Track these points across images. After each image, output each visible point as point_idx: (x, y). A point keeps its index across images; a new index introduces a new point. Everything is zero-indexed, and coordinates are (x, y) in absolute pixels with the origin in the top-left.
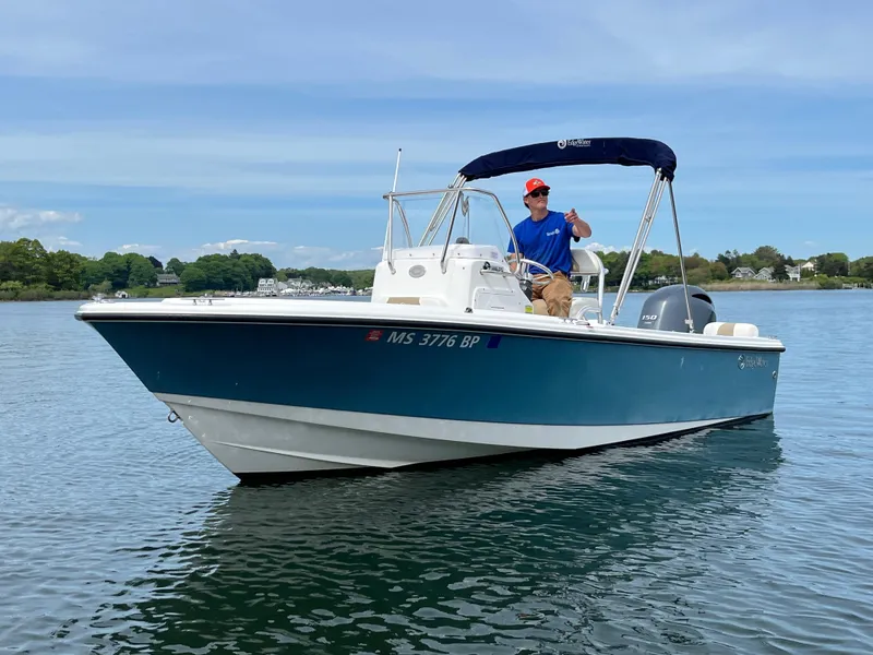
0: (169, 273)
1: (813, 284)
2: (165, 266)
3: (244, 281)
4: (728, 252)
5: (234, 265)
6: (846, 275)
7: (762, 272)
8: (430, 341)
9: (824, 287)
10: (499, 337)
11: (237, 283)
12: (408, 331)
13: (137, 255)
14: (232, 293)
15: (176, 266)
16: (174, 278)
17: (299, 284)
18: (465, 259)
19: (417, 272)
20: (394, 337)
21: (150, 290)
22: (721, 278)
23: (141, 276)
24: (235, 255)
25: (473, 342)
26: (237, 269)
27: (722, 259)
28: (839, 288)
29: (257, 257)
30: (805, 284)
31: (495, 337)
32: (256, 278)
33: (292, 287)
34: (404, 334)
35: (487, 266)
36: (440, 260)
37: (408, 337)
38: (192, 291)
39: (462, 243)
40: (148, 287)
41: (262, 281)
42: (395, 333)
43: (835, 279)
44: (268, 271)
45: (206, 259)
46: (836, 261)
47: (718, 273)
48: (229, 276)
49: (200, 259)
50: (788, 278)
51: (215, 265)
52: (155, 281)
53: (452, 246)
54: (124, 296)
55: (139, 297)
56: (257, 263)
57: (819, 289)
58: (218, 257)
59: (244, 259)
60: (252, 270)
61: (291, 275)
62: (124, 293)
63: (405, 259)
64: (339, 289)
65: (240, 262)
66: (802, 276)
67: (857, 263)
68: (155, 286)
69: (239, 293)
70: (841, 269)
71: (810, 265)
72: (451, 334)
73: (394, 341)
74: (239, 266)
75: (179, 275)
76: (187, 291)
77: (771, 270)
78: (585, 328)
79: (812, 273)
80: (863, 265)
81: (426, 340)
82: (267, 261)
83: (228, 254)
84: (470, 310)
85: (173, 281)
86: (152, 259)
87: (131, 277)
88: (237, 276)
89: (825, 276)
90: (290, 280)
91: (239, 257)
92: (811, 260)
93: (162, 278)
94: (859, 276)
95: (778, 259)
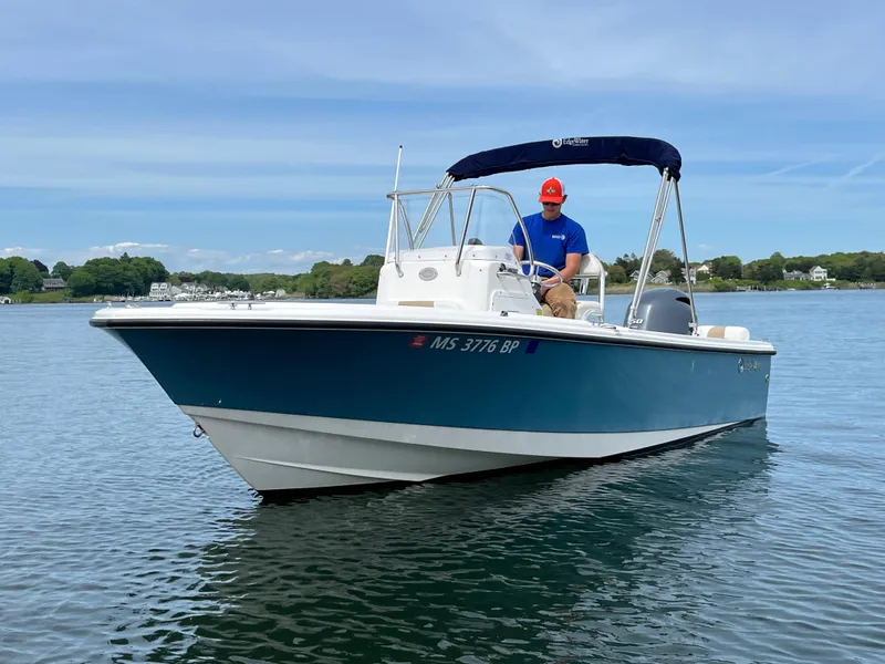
0: (55, 277)
1: (709, 286)
2: (51, 270)
3: (135, 285)
4: (626, 256)
5: (125, 269)
6: (739, 277)
7: (659, 275)
8: (472, 346)
9: (719, 289)
10: (537, 342)
11: (127, 287)
12: (452, 336)
13: (21, 258)
14: (123, 298)
15: (63, 271)
16: (60, 282)
17: (193, 288)
18: (481, 261)
19: (428, 274)
20: (438, 343)
21: (34, 295)
22: (619, 281)
23: (26, 280)
24: (125, 257)
25: (513, 347)
26: (129, 274)
27: (621, 262)
28: (734, 291)
29: (149, 261)
30: (701, 287)
31: (533, 341)
32: (148, 282)
33: (187, 292)
34: (448, 339)
35: (503, 268)
36: (455, 262)
37: (452, 342)
38: (80, 296)
39: (475, 244)
40: (33, 292)
41: (154, 286)
42: (439, 338)
43: (730, 282)
44: (161, 275)
45: (96, 262)
46: (730, 264)
47: (617, 275)
48: (119, 280)
49: (88, 263)
50: (684, 281)
51: (105, 268)
52: (39, 286)
53: (466, 247)
54: (7, 302)
55: (23, 303)
56: (149, 267)
57: (714, 291)
58: (107, 261)
59: (135, 262)
60: (144, 274)
61: (185, 279)
62: (7, 298)
63: (413, 261)
64: (235, 293)
65: (131, 266)
66: (698, 279)
67: (750, 266)
68: (40, 291)
69: (130, 298)
70: (735, 272)
71: (705, 268)
72: (493, 338)
73: (437, 347)
74: (130, 270)
75: (65, 280)
76: (75, 296)
77: (667, 273)
78: (612, 331)
79: (707, 276)
80: (756, 268)
81: (468, 345)
82: (159, 264)
83: (118, 258)
84: (505, 314)
85: (60, 285)
86: (37, 263)
87: (14, 281)
88: (129, 281)
89: (720, 278)
90: (185, 284)
91: (130, 260)
92: (706, 263)
93: (47, 283)
94: (753, 279)
95: (674, 262)
